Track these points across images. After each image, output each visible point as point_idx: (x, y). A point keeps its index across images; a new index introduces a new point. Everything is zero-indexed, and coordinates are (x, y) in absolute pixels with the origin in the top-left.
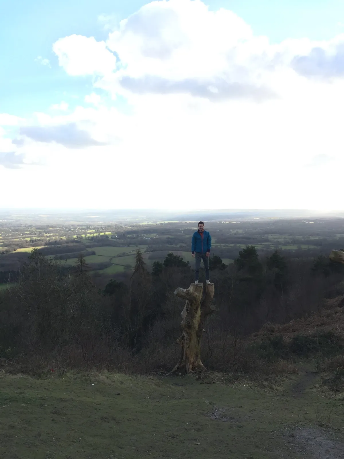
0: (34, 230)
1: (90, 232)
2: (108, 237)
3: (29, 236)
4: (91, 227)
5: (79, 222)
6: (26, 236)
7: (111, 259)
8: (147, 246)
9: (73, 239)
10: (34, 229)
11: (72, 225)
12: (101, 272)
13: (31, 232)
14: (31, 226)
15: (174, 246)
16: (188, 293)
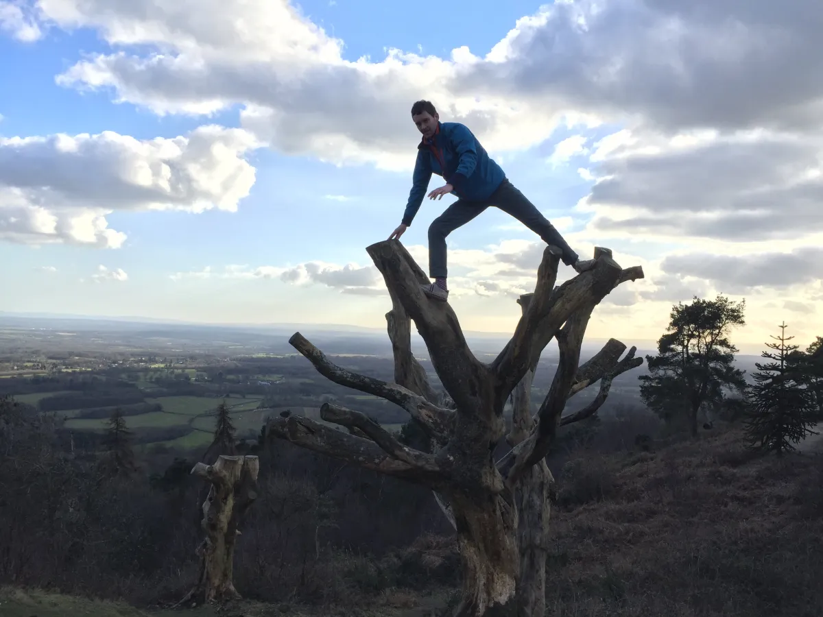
0: (42, 361)
1: (155, 368)
2: (190, 379)
3: (31, 371)
4: (157, 358)
5: (136, 348)
6: (25, 371)
7: (192, 420)
8: (262, 397)
9: (120, 380)
10: (43, 359)
11: (121, 354)
12: (169, 444)
13: (36, 364)
14: (36, 352)
15: (312, 397)
16: (210, 472)
